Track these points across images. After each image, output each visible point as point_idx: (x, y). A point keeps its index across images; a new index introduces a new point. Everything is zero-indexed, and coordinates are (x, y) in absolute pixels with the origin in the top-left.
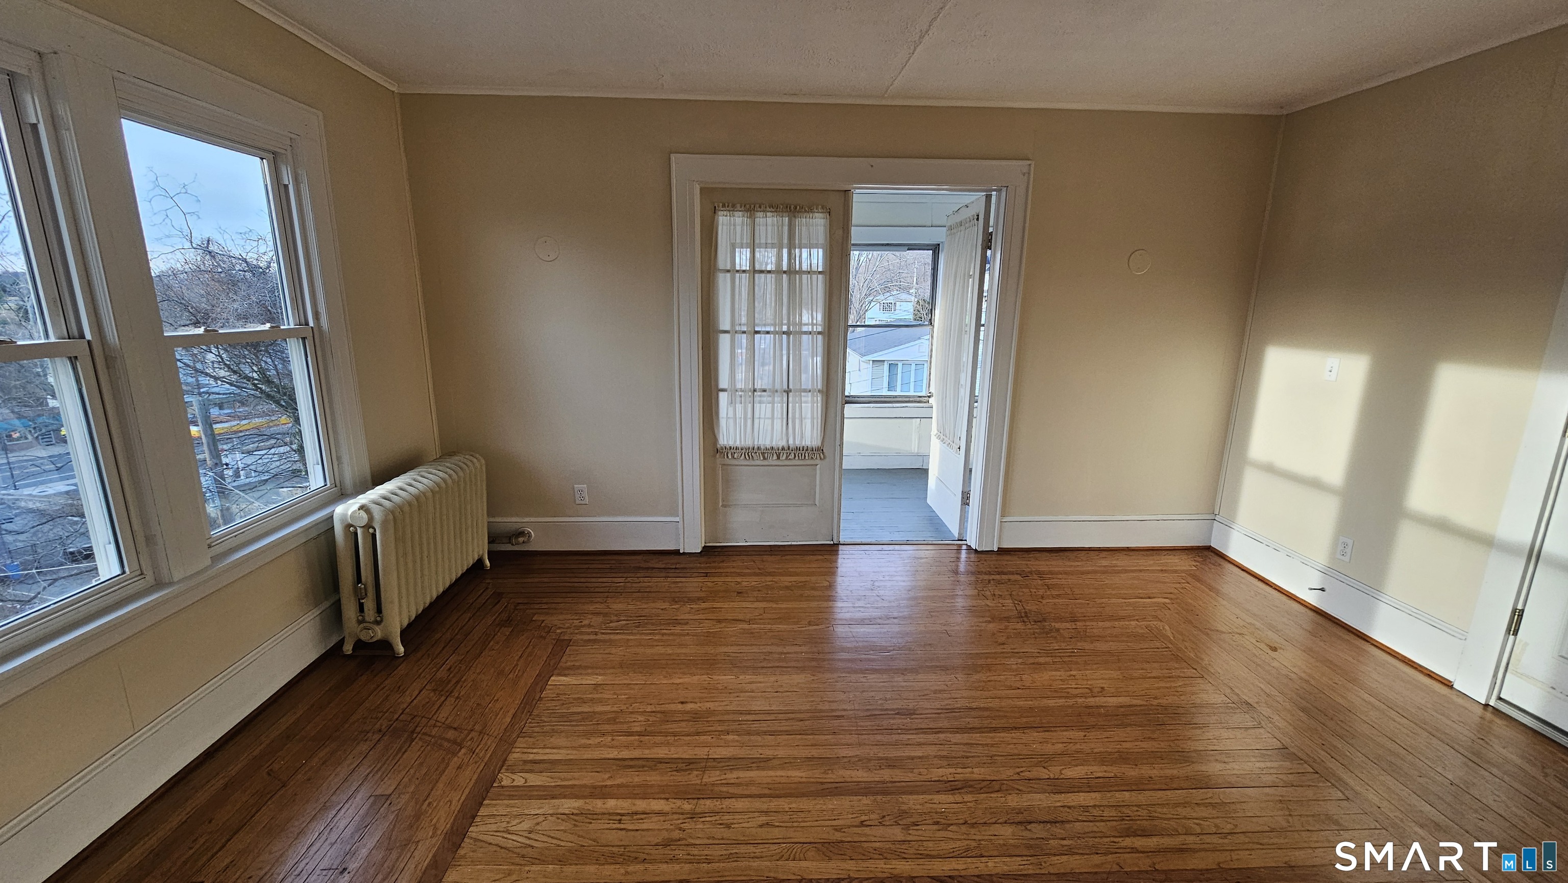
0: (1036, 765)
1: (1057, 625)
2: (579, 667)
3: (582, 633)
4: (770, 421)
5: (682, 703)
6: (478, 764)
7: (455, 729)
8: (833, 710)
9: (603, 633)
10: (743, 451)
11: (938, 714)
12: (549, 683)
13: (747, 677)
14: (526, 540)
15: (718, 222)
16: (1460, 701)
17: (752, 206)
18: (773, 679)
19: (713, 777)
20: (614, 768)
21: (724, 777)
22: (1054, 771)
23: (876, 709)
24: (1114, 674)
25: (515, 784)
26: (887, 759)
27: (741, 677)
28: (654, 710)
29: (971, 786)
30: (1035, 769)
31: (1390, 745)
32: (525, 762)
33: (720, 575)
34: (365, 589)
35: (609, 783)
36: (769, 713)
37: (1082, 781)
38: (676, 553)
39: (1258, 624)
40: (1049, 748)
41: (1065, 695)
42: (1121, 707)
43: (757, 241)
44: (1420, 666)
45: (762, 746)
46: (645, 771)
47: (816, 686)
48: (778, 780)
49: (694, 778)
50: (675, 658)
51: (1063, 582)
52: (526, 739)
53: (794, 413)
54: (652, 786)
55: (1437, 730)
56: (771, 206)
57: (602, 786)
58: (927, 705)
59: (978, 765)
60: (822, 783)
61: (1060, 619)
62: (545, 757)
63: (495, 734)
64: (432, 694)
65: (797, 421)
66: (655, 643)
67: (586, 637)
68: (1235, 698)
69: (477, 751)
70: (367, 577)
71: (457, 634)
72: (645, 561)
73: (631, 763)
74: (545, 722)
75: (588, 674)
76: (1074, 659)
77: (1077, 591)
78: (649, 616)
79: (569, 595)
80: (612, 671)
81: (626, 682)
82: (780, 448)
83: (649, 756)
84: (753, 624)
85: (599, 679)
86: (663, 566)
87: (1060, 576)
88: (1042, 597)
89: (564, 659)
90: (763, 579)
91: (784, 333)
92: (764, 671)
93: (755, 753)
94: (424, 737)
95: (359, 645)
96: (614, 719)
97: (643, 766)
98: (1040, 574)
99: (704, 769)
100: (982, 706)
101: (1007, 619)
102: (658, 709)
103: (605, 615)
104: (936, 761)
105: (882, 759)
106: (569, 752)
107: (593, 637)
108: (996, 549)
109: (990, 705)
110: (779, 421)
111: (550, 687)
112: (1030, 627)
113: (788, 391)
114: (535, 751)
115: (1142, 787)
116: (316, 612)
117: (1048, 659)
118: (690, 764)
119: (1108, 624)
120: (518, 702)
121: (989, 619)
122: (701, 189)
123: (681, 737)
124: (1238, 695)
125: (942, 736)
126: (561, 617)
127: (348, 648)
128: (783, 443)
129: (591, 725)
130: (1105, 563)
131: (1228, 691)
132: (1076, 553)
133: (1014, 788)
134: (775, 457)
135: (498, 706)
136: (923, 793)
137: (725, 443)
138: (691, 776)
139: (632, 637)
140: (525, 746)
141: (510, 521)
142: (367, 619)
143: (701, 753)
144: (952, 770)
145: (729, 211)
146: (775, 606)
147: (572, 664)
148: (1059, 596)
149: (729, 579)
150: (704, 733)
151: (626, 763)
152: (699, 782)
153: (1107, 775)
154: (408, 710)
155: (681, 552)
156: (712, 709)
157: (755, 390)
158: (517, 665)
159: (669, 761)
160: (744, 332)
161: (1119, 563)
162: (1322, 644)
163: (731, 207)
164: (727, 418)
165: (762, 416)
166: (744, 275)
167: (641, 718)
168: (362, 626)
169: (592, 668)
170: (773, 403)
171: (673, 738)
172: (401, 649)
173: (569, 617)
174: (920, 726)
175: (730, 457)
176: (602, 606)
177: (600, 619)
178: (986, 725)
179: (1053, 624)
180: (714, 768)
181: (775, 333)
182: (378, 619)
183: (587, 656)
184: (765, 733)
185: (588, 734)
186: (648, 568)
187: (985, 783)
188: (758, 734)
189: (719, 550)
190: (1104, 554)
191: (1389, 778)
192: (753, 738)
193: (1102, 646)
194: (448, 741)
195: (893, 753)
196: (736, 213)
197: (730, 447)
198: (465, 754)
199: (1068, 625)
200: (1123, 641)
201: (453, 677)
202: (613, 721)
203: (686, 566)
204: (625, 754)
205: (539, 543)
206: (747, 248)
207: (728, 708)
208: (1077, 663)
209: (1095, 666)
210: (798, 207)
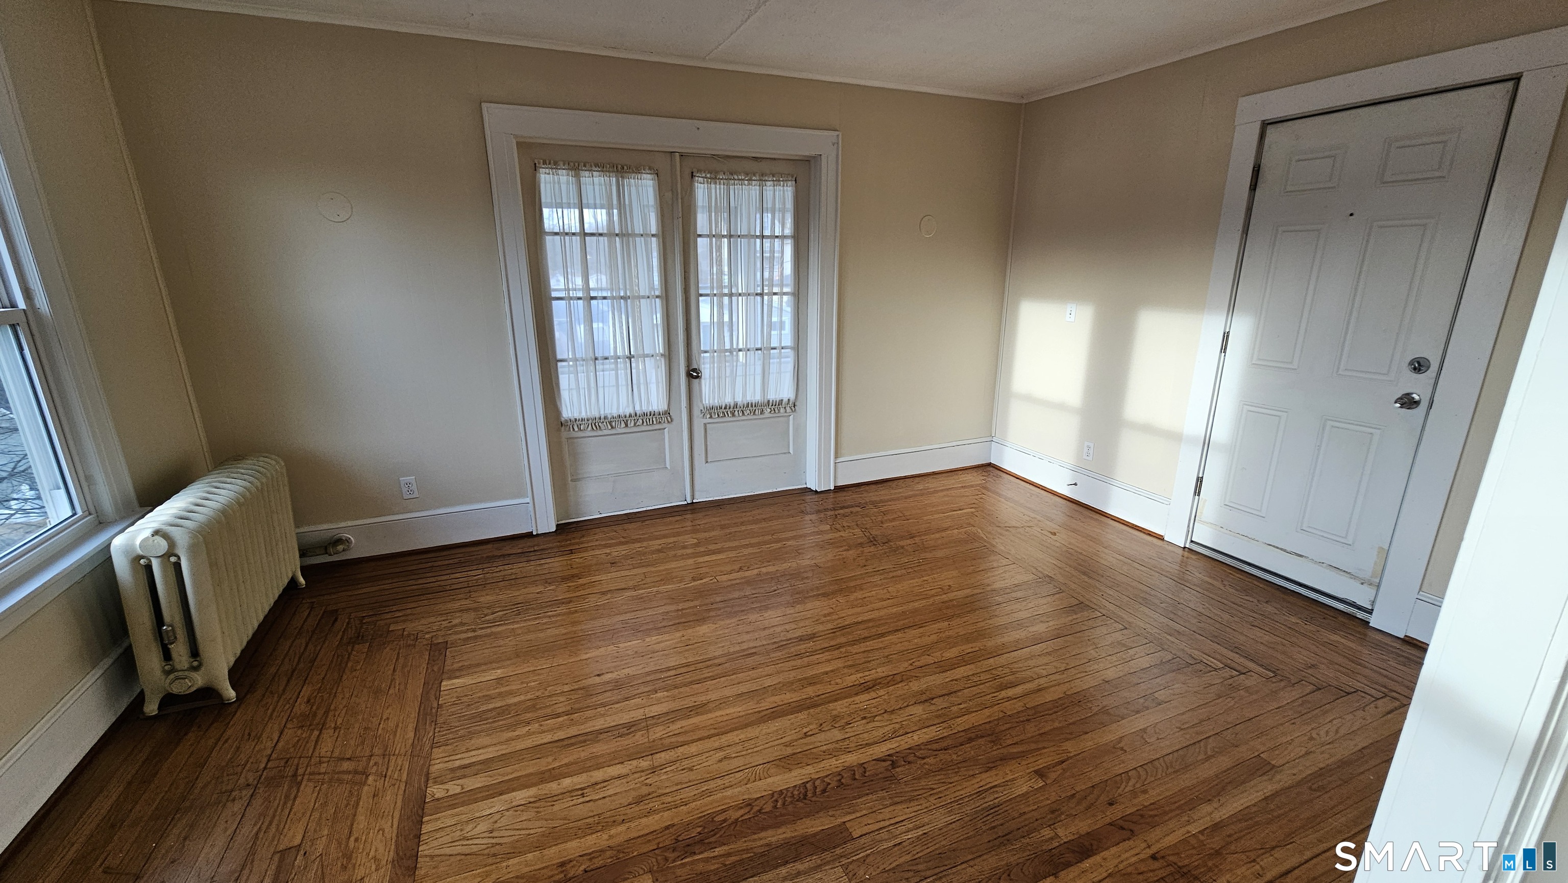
0: (922, 655)
1: (902, 543)
2: (470, 667)
3: (456, 633)
4: (615, 388)
5: (598, 675)
6: (396, 786)
7: (349, 759)
8: (744, 650)
9: (482, 628)
10: (590, 422)
11: (834, 632)
12: (442, 689)
13: (653, 638)
14: (346, 547)
15: (539, 178)
16: (1170, 548)
17: (576, 164)
18: (679, 634)
19: (658, 732)
20: (555, 750)
21: (668, 730)
22: (937, 656)
23: (782, 641)
24: (955, 573)
25: (450, 793)
26: (805, 678)
27: (647, 640)
28: (573, 688)
29: (880, 683)
30: (923, 658)
31: (1141, 586)
32: (453, 770)
33: (586, 549)
34: (173, 630)
35: (557, 764)
36: (687, 665)
37: (959, 658)
38: (530, 535)
39: (1039, 518)
40: (927, 640)
41: (925, 596)
42: (967, 597)
43: (584, 201)
44: (1143, 529)
45: (693, 695)
46: (588, 745)
47: (721, 632)
48: (720, 719)
49: (639, 738)
50: (573, 636)
51: (893, 507)
52: (442, 748)
53: (638, 380)
54: (602, 756)
55: (1163, 570)
56: (596, 165)
57: (550, 770)
58: (821, 628)
59: (879, 665)
60: (759, 712)
61: (902, 538)
62: (474, 760)
63: (403, 751)
64: (299, 732)
65: (642, 387)
66: (545, 627)
67: (464, 636)
68: (1041, 575)
69: (389, 773)
70: (172, 616)
71: (298, 664)
72: (497, 549)
73: (573, 741)
74: (456, 727)
75: (484, 671)
76: (922, 567)
77: (907, 514)
78: (526, 602)
79: (422, 598)
80: (509, 662)
81: (532, 669)
82: (628, 416)
83: (587, 731)
84: (639, 590)
85: (499, 673)
86: (520, 551)
87: (890, 503)
88: (882, 522)
89: (448, 662)
90: (632, 546)
91: (622, 298)
92: (667, 629)
93: (689, 702)
94: (311, 777)
95: (169, 700)
96: (534, 706)
97: (585, 741)
98: (874, 504)
99: (647, 728)
100: (866, 618)
101: (861, 544)
102: (576, 687)
103: (475, 610)
104: (846, 670)
105: (800, 680)
106: (497, 748)
107: (470, 634)
108: (832, 488)
109: (872, 616)
110: (624, 388)
111: (446, 693)
112: (881, 548)
113: (630, 357)
114: (459, 756)
115: (1000, 652)
116: (98, 672)
117: (904, 571)
118: (630, 727)
119: (937, 535)
120: (414, 715)
121: (847, 547)
122: (518, 143)
123: (612, 706)
124: (1041, 572)
125: (843, 650)
126: (423, 621)
127: (151, 708)
128: (629, 411)
129: (511, 717)
130: (920, 487)
131: (1034, 570)
132: (896, 482)
133: (912, 677)
134: (623, 425)
135: (392, 724)
136: (846, 698)
137: (570, 415)
138: (637, 737)
139: (516, 626)
140: (444, 755)
141: (323, 529)
142: (178, 667)
143: (638, 714)
144: (861, 675)
145: (552, 168)
146: (653, 569)
147: (460, 664)
148: (894, 519)
149: (597, 552)
150: (634, 697)
151: (566, 743)
152: (646, 740)
153: (974, 650)
154: (274, 756)
155: (534, 533)
156: (631, 674)
157: (596, 359)
158: (393, 680)
159: (608, 730)
160: (579, 298)
161: (931, 486)
162: (1082, 524)
163: (554, 164)
164: (570, 390)
165: (607, 384)
166: (574, 238)
167: (562, 699)
168: (172, 676)
169: (485, 664)
170: (617, 369)
171: (603, 709)
172: (231, 694)
173: (432, 619)
174: (823, 646)
175: (576, 429)
176: (468, 602)
177: (472, 615)
178: (874, 634)
179: (897, 543)
180: (657, 725)
181: (613, 298)
182: (195, 664)
183: (474, 654)
184: (691, 683)
185: (511, 727)
186: (503, 556)
187: (889, 678)
188: (685, 685)
189: (575, 525)
190: (917, 480)
191: (1145, 608)
192: (681, 690)
193: (940, 554)
194: (349, 772)
195: (810, 673)
196: (560, 172)
197: (576, 420)
198: (375, 781)
199: (909, 542)
200: (953, 547)
201: (318, 709)
202: (533, 708)
203: (544, 547)
204: (561, 735)
205: (360, 548)
206: (574, 208)
207: (647, 670)
208: (925, 570)
209: (938, 570)
210: (625, 168)
